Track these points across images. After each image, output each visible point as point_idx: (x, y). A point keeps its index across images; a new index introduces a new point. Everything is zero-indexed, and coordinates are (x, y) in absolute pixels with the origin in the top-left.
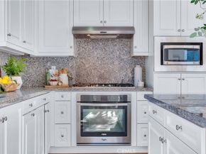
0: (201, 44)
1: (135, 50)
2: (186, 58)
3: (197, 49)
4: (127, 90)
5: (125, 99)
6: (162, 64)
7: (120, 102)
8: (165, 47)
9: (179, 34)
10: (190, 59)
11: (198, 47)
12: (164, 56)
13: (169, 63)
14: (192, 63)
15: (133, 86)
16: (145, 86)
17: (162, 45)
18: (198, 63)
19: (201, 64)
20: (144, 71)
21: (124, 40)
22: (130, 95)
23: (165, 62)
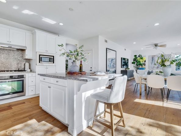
0: (53, 56)
1: (26, 56)
2: (48, 61)
3: (52, 58)
4: (23, 73)
5: (22, 77)
6: (40, 62)
7: (18, 78)
8: (41, 56)
9: (46, 52)
10: (50, 61)
11: (52, 57)
12: (40, 60)
13: (42, 62)
14: (50, 62)
15: (25, 71)
16: (31, 71)
17: (40, 55)
18: (53, 63)
19: (54, 63)
20: (30, 65)
21: (20, 51)
22: (25, 75)
23: (41, 62)
